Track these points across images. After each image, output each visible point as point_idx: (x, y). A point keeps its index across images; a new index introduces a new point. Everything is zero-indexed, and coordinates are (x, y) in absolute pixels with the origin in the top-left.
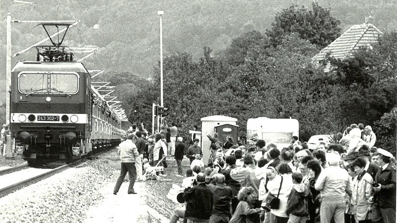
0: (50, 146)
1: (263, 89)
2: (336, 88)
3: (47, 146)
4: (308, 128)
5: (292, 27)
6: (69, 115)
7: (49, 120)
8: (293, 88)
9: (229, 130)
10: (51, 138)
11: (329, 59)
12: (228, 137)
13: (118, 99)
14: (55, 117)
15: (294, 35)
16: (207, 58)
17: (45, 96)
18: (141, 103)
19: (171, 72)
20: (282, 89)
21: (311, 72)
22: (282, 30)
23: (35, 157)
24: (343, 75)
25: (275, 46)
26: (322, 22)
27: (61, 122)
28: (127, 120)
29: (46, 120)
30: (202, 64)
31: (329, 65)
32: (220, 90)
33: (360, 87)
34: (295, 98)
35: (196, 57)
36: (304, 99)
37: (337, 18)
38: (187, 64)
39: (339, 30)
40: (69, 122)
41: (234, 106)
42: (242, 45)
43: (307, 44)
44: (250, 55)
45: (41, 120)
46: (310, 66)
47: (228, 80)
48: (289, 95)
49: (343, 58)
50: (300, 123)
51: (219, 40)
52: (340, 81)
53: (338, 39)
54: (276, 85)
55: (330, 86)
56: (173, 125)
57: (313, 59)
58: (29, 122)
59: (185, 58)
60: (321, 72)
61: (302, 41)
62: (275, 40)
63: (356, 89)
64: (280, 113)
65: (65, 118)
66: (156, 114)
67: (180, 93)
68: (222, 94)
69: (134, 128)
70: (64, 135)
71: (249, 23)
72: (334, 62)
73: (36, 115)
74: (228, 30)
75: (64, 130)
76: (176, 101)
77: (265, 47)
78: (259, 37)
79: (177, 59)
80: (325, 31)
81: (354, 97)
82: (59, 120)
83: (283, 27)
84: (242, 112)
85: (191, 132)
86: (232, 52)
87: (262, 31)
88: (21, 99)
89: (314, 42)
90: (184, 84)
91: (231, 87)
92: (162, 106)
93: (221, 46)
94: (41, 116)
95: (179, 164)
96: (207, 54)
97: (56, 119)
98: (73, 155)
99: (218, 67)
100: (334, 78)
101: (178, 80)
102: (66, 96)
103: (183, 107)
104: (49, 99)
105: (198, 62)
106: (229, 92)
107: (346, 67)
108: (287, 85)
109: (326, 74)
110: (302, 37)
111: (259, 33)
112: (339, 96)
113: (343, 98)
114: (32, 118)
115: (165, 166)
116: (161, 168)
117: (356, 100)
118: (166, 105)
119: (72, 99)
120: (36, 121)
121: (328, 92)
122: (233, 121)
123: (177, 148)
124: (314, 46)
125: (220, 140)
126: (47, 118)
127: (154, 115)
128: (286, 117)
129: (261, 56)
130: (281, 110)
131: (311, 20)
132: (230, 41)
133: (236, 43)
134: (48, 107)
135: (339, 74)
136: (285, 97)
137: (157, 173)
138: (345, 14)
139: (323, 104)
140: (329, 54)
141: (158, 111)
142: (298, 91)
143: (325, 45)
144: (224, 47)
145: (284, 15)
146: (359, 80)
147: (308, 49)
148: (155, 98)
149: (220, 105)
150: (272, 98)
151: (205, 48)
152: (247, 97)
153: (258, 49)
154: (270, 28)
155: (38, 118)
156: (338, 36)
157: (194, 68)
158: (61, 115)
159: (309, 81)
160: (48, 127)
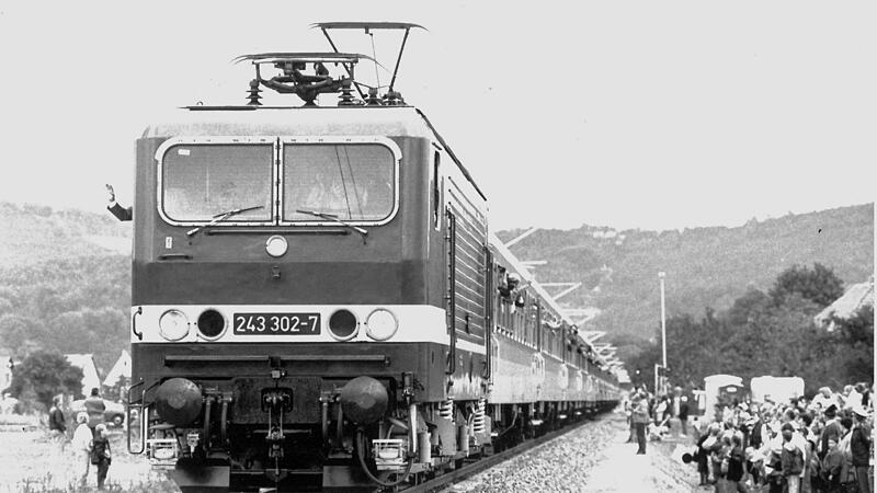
0: (281, 435)
1: (767, 348)
2: (839, 348)
3: (270, 435)
4: (813, 387)
5: (795, 287)
6: (359, 311)
7: (280, 332)
8: (798, 347)
9: (734, 390)
10: (286, 405)
11: (832, 317)
12: (733, 397)
13: (620, 360)
14: (303, 317)
15: (796, 295)
16: (711, 319)
17: (264, 233)
18: (643, 364)
19: (673, 333)
20: (787, 349)
21: (814, 332)
22: (783, 289)
23: (226, 483)
24: (848, 334)
25: (778, 305)
26: (825, 282)
27: (326, 335)
28: (629, 381)
29: (268, 332)
30: (704, 324)
31: (832, 324)
32: (723, 350)
33: (865, 346)
34: (799, 357)
35: (698, 316)
36: (809, 359)
37: (840, 277)
38: (688, 324)
39: (842, 289)
40: (362, 337)
41: (738, 366)
42: (745, 305)
43: (809, 303)
44: (752, 316)
45: (249, 332)
46: (813, 325)
47: (732, 340)
48: (793, 355)
49: (847, 317)
50: (805, 382)
51: (720, 301)
52: (844, 340)
53: (841, 298)
54: (780, 344)
55: (834, 345)
56: (677, 385)
57: (816, 318)
58: (202, 338)
59: (687, 319)
60: (824, 330)
61: (804, 300)
62: (777, 300)
63: (860, 348)
64: (784, 371)
65: (343, 322)
66: (659, 374)
67: (683, 354)
68: (725, 354)
69: (636, 389)
70: (339, 390)
71: (751, 283)
72: (838, 321)
73: (228, 311)
74: (730, 291)
75: (340, 371)
76: (679, 362)
77: (768, 307)
78: (761, 296)
79: (679, 320)
80: (828, 292)
81: (858, 356)
82: (318, 331)
83: (786, 287)
84: (747, 372)
85: (694, 392)
86: (736, 312)
87: (765, 291)
88: (169, 245)
89: (817, 301)
90: (686, 345)
91: (735, 347)
92: (665, 366)
93: (724, 306)
94: (247, 316)
95: (683, 424)
96: (709, 314)
97: (308, 324)
98: (378, 473)
99: (721, 328)
100: (839, 338)
101: (681, 341)
102: (345, 234)
103: (685, 367)
104: (277, 246)
105: (699, 322)
106: (732, 352)
107: (850, 326)
108: (790, 345)
109: (830, 333)
110: (805, 297)
111: (762, 293)
112: (843, 355)
113: (848, 358)
114: (211, 323)
115: (669, 427)
116: (666, 429)
117: (860, 360)
118: (669, 365)
119: (372, 243)
120: (227, 335)
121: (833, 352)
122: (737, 381)
123: (681, 409)
124: (816, 306)
125: (726, 400)
126: (270, 324)
127: (657, 376)
128: (791, 376)
129: (763, 316)
130: (785, 369)
131: (813, 279)
132: (732, 302)
133: (739, 302)
134: (274, 280)
135: (843, 333)
136: (789, 357)
137: (661, 434)
138: (847, 273)
139: (827, 363)
140: (832, 313)
141: (661, 372)
142: (801, 350)
143: (827, 305)
144: (726, 308)
145: (787, 275)
146: (863, 340)
147: (810, 309)
148: (658, 359)
149: (724, 365)
150: (776, 357)
151: (707, 308)
152: (750, 356)
153: (760, 308)
154: (773, 287)
155: (236, 324)
156: (842, 295)
157: (696, 328)
158: (326, 311)
159: (813, 340)
160: (274, 358)
